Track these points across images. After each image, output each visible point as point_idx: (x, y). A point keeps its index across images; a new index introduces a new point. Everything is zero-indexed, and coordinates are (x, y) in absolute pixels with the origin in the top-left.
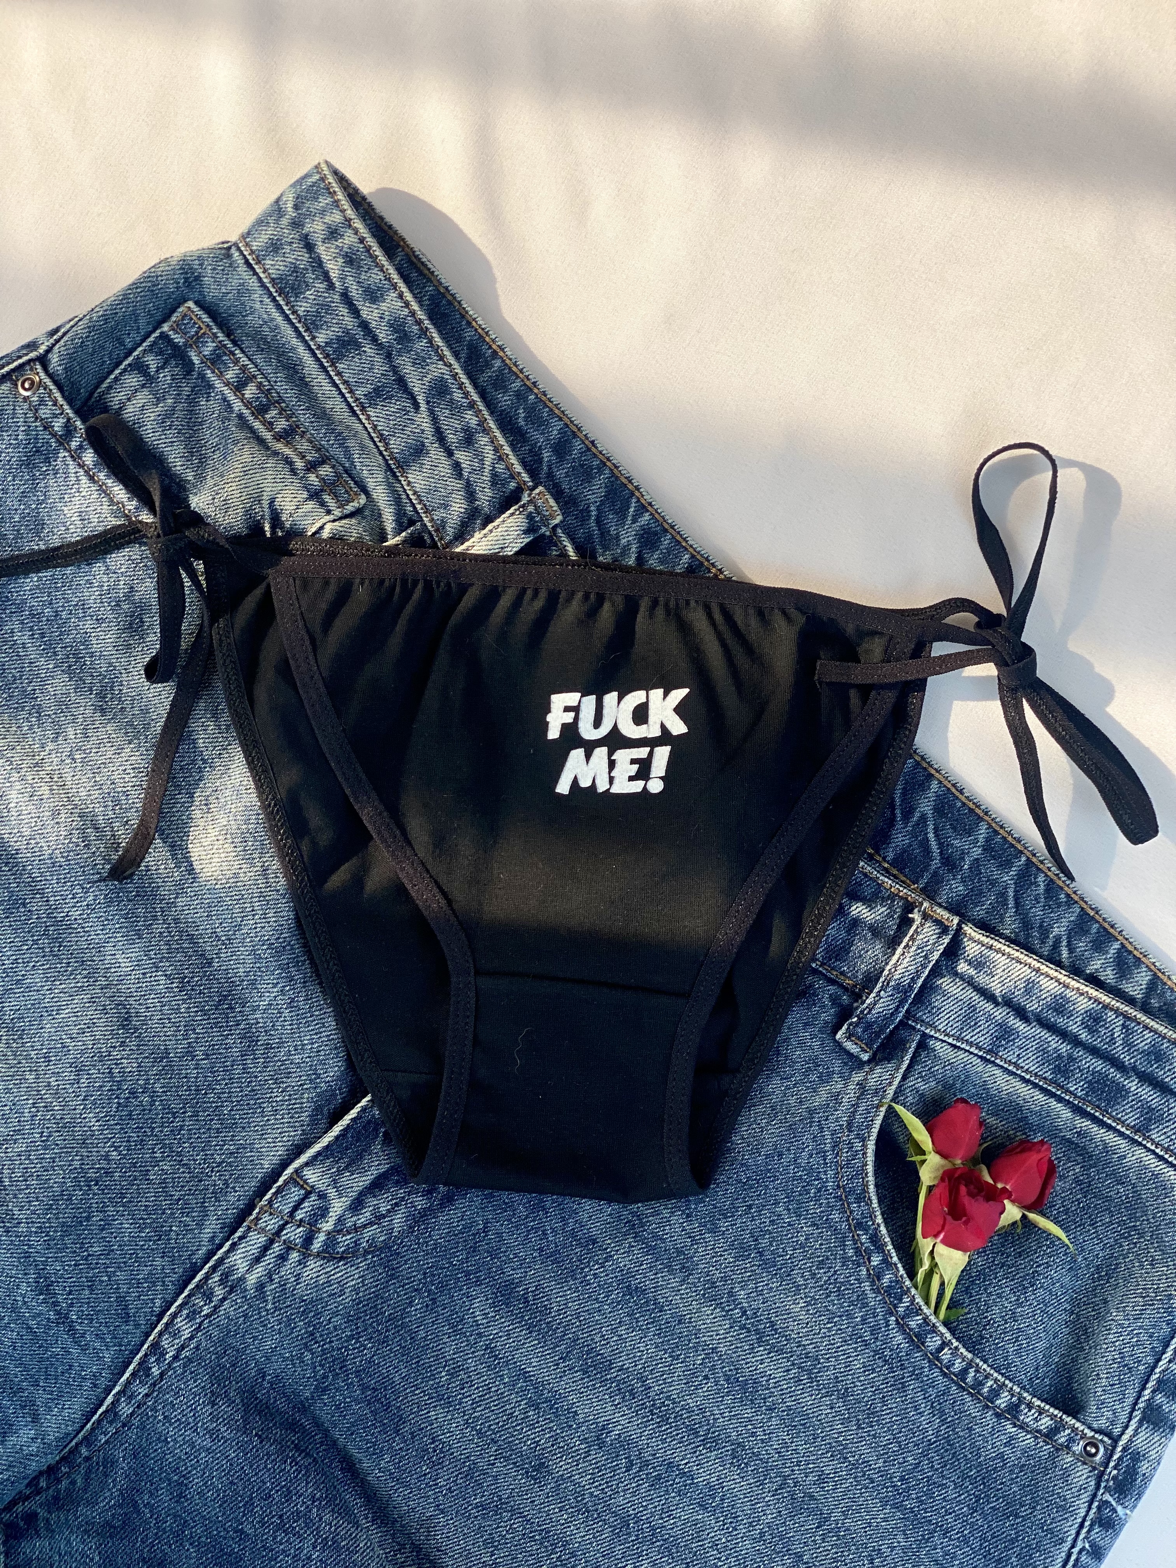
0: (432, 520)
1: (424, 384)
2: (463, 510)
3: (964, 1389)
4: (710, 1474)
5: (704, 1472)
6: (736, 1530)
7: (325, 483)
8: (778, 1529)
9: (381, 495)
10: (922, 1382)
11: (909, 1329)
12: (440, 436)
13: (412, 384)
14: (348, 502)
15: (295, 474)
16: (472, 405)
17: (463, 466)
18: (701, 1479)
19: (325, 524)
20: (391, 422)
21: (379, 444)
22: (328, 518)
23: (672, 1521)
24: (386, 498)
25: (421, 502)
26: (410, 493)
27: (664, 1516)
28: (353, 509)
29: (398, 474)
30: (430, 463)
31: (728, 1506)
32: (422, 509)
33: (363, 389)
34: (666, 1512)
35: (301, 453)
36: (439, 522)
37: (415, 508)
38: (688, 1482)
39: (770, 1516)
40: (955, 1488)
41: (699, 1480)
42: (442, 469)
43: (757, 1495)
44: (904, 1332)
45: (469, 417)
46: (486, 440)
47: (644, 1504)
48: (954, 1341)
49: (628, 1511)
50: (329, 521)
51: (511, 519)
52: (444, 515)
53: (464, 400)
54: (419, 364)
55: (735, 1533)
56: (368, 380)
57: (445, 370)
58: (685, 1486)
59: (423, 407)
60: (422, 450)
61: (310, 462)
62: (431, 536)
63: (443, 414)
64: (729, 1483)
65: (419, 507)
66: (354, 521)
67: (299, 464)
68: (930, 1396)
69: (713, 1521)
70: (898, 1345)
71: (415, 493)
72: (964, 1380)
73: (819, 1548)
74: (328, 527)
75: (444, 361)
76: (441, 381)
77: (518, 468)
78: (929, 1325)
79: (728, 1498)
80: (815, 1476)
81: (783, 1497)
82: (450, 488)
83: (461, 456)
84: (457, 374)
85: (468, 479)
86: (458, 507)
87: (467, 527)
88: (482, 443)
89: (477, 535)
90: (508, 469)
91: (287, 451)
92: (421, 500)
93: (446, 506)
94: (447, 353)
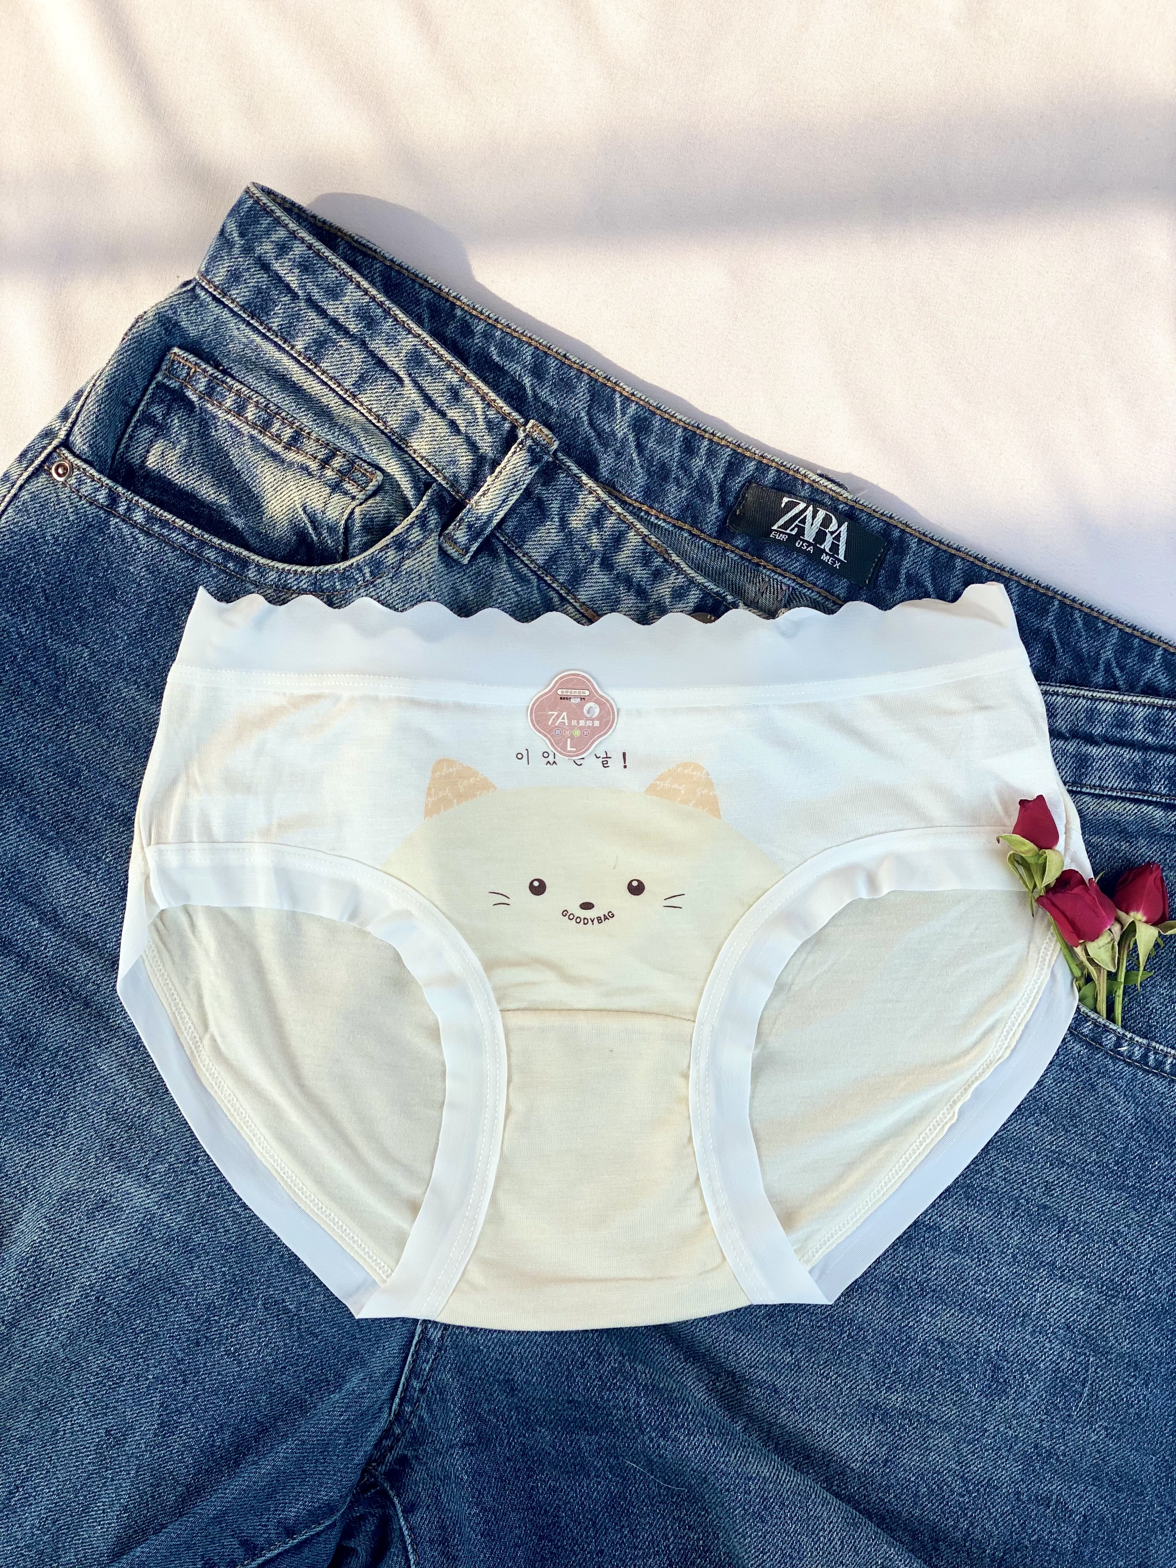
0: (445, 478)
1: (402, 360)
2: (470, 462)
3: (1149, 1072)
4: (953, 1220)
5: (948, 1219)
6: (992, 1261)
7: (342, 473)
8: (1026, 1247)
9: (394, 468)
10: (1110, 1077)
11: (1084, 1036)
12: (429, 402)
13: (391, 363)
14: (367, 483)
15: (313, 476)
16: (449, 365)
17: (458, 422)
18: (947, 1226)
19: (354, 509)
20: (383, 402)
21: (378, 424)
22: (355, 503)
23: (934, 1273)
24: (401, 469)
25: (430, 464)
26: (418, 459)
27: (925, 1270)
28: (374, 488)
29: (404, 446)
30: (429, 428)
31: (977, 1244)
32: (433, 470)
33: (350, 380)
34: (927, 1266)
35: (312, 455)
36: (452, 478)
37: (427, 472)
38: (936, 1233)
39: (1016, 1238)
40: (1167, 1157)
41: (945, 1228)
42: (441, 431)
43: (999, 1224)
44: (1081, 1040)
45: (450, 376)
46: (472, 392)
47: (905, 1265)
48: (1127, 1033)
49: (893, 1275)
50: (357, 506)
51: (515, 457)
52: (455, 470)
53: (441, 363)
54: (392, 342)
55: (991, 1265)
56: (352, 370)
57: (415, 341)
58: (936, 1237)
59: (407, 380)
60: (418, 419)
61: (322, 460)
62: (449, 492)
63: (426, 382)
64: (972, 1223)
65: (429, 469)
66: (378, 498)
67: (314, 466)
68: (1122, 1086)
69: (969, 1261)
70: (1078, 1053)
71: (423, 458)
72: (1147, 1064)
73: (1066, 1250)
74: (357, 510)
75: (412, 334)
76: (415, 352)
77: (507, 409)
78: (1100, 1027)
79: (976, 1236)
80: (1042, 1188)
81: (1021, 1217)
82: (453, 445)
83: (452, 414)
84: (427, 342)
85: (466, 433)
86: (465, 459)
87: (478, 475)
88: (469, 396)
89: (489, 479)
90: (499, 413)
91: (300, 458)
92: (430, 463)
93: (454, 462)
94: (413, 325)
